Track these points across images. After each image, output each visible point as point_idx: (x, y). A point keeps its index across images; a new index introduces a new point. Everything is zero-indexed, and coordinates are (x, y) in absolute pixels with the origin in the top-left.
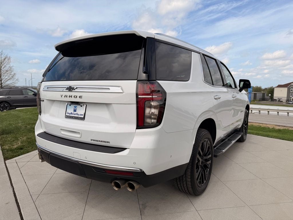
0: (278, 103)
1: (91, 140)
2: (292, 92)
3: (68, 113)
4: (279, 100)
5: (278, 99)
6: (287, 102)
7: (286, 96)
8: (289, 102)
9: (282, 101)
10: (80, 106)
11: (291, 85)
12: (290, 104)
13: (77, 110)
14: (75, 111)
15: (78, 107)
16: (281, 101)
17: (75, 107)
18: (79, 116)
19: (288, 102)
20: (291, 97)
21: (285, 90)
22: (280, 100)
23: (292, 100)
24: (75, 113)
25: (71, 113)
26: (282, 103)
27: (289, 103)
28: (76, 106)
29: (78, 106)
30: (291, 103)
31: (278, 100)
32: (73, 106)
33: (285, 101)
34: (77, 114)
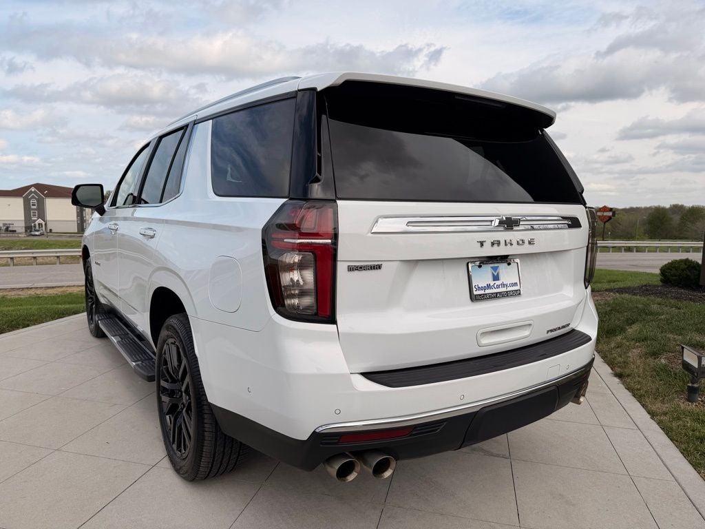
0: (7, 237)
1: (548, 332)
2: (35, 207)
3: (479, 289)
4: (8, 228)
5: (4, 225)
6: (26, 231)
7: (23, 218)
8: (31, 231)
9: (15, 231)
10: (506, 264)
11: (31, 192)
12: (36, 235)
13: (501, 276)
14: (496, 278)
15: (502, 267)
16: (11, 231)
17: (495, 269)
18: (509, 289)
19: (29, 231)
20: (36, 221)
21: (19, 202)
22: (10, 229)
23: (37, 228)
24: (498, 283)
25: (489, 286)
26: (16, 235)
27: (33, 233)
28: (496, 265)
29: (502, 264)
30: (37, 233)
31: (4, 228)
32: (487, 269)
33: (23, 230)
34: (503, 285)
